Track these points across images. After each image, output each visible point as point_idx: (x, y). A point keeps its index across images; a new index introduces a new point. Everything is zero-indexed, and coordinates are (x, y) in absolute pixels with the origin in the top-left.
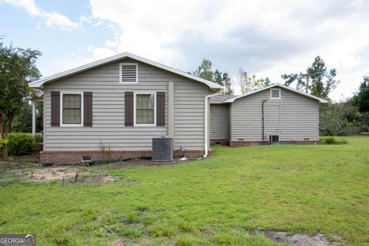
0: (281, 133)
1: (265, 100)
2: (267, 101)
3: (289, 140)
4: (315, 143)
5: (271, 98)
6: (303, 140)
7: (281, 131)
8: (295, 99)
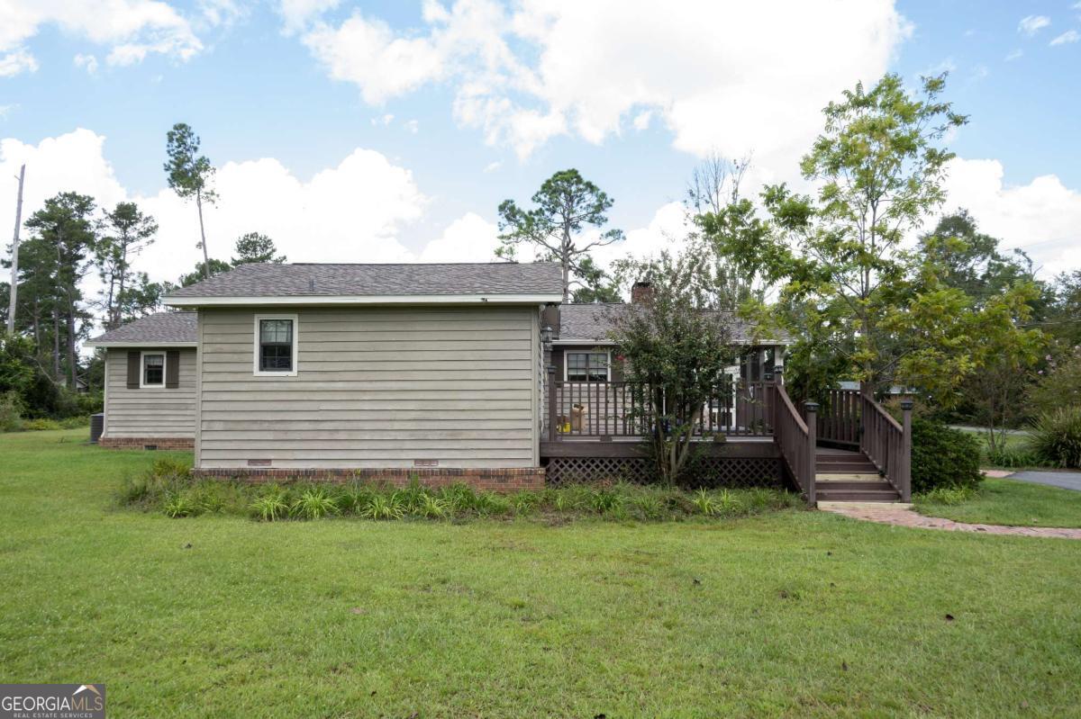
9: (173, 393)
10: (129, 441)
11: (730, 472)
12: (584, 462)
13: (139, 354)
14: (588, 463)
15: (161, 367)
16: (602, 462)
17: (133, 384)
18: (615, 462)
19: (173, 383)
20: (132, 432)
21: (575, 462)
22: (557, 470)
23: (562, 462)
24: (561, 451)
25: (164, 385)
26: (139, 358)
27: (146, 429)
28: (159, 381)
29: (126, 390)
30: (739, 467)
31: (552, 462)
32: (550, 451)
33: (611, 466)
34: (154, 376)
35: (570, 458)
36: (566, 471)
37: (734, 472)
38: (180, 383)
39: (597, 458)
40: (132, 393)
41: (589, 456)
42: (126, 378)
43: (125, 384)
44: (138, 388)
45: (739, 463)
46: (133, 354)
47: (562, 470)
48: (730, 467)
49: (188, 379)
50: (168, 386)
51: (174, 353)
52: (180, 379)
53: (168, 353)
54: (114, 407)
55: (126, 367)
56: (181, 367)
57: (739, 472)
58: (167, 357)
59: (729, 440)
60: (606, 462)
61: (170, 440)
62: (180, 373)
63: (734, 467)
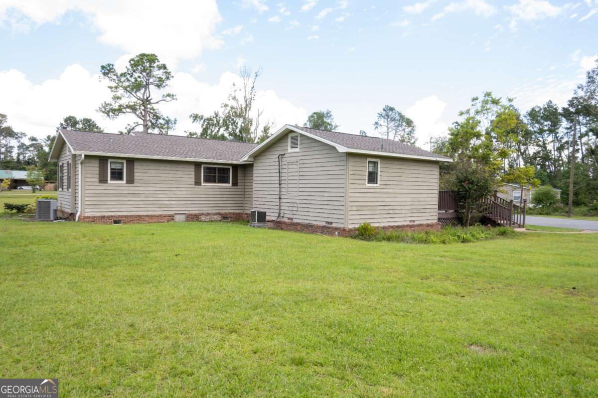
0: (299, 209)
1: (283, 153)
2: (285, 156)
3: (306, 222)
4: (337, 233)
5: (290, 150)
6: (324, 224)
7: (299, 205)
8: (316, 148)
9: (131, 187)
10: (103, 217)
13: (107, 160)
15: (122, 169)
17: (103, 180)
19: (130, 181)
20: (103, 212)
25: (124, 181)
26: (108, 163)
27: (113, 210)
28: (121, 178)
29: (98, 184)
34: (117, 175)
38: (135, 181)
40: (103, 186)
42: (98, 176)
43: (97, 180)
44: (107, 183)
46: (103, 160)
49: (141, 178)
50: (128, 182)
51: (131, 161)
52: (135, 178)
53: (127, 161)
54: (90, 195)
55: (98, 169)
56: (135, 170)
58: (127, 164)
61: (130, 216)
62: (135, 174)
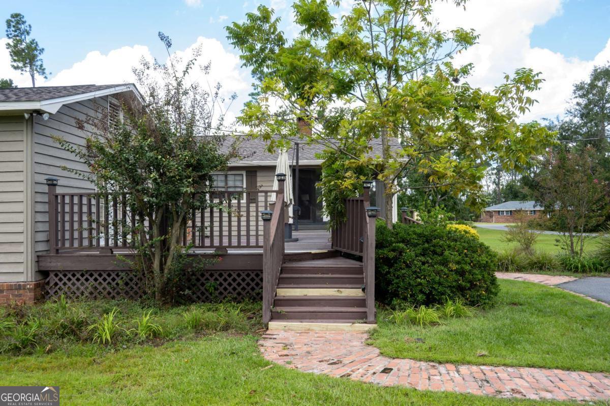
11: (230, 284)
12: (82, 275)
14: (87, 276)
16: (100, 275)
18: (113, 275)
21: (74, 275)
22: (56, 284)
23: (61, 276)
24: (59, 264)
30: (239, 280)
31: (52, 275)
32: (48, 264)
33: (109, 279)
35: (69, 271)
36: (65, 284)
37: (234, 285)
39: (96, 271)
41: (88, 269)
45: (239, 275)
47: (61, 284)
48: (230, 280)
57: (239, 284)
59: (230, 251)
60: (105, 275)
63: (234, 280)
